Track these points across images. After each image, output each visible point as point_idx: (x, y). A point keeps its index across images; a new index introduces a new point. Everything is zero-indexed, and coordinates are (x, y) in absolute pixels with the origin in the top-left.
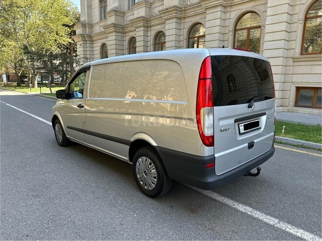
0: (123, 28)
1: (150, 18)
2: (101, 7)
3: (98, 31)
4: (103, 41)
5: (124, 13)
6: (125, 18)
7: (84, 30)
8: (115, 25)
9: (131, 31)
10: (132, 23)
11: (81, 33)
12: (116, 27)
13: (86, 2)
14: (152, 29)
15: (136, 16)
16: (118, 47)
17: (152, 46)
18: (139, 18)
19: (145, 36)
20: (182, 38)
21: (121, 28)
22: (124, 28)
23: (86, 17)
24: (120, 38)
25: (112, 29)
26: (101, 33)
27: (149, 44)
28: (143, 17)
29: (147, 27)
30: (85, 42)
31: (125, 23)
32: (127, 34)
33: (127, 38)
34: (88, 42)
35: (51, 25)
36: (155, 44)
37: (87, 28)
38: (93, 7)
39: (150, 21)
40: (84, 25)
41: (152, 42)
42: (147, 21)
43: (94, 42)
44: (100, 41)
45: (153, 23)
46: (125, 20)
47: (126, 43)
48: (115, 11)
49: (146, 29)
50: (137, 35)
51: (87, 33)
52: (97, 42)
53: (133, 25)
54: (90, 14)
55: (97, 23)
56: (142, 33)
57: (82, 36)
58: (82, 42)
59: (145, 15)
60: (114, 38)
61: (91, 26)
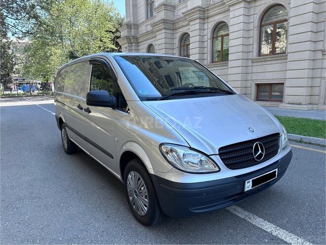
0: (173, 24)
1: (208, 7)
2: (147, 5)
3: (144, 31)
4: (150, 42)
5: (174, 7)
6: (176, 12)
7: (130, 32)
8: (164, 21)
9: (183, 26)
10: (185, 16)
11: (127, 35)
12: (166, 23)
13: (131, 2)
14: (210, 20)
15: (189, 8)
16: (168, 46)
17: (209, 41)
18: (194, 9)
19: (202, 29)
20: (251, 26)
21: (171, 23)
22: (175, 23)
23: (132, 18)
24: (169, 36)
25: (162, 26)
26: (148, 33)
27: (206, 38)
28: (199, 7)
29: (204, 19)
30: (130, 45)
31: (176, 18)
32: (178, 31)
33: (178, 36)
34: (133, 44)
35: (95, 31)
36: (213, 38)
37: (133, 29)
38: (139, 5)
39: (208, 10)
40: (129, 26)
41: (209, 36)
42: (204, 11)
43: (140, 44)
44: (147, 42)
45: (211, 13)
46: (176, 14)
47: (177, 42)
48: (164, 5)
49: (202, 21)
50: (191, 30)
51: (133, 35)
52: (143, 43)
53: (186, 19)
54: (135, 14)
55: (143, 22)
56: (197, 27)
57: (128, 38)
58: (127, 45)
59: (202, 4)
60: (163, 35)
61: (137, 26)
